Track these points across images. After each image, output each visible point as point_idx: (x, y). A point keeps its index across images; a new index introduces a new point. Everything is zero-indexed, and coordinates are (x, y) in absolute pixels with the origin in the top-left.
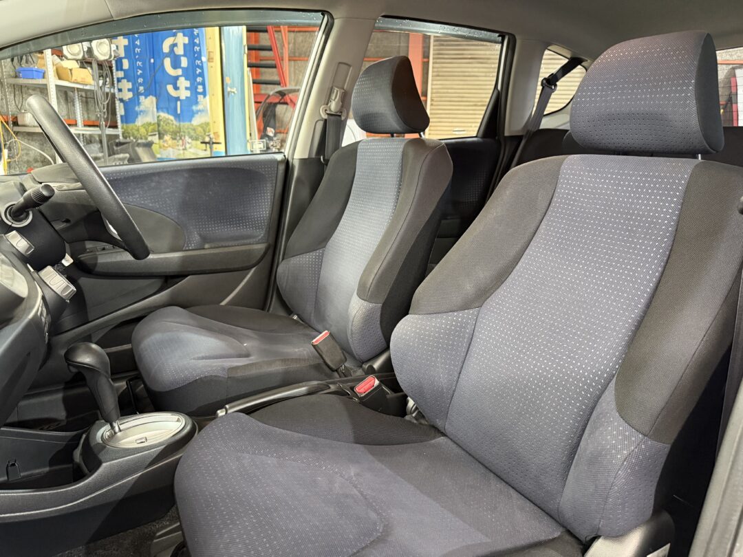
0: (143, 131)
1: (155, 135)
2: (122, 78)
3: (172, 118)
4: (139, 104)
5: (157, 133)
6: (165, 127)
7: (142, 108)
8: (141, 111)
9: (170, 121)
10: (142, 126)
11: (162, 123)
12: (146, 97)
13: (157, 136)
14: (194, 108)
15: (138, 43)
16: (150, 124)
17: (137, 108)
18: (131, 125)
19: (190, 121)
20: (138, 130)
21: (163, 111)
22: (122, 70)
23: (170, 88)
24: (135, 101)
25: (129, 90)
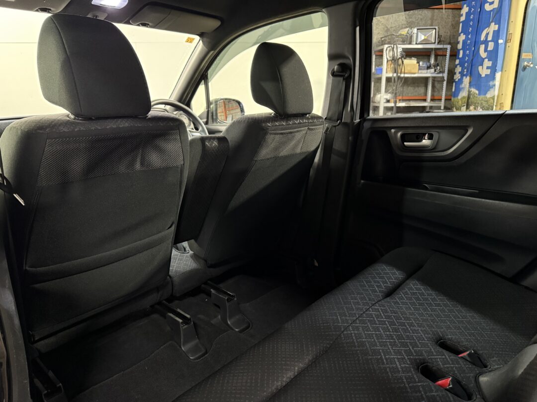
0: (460, 102)
1: (464, 106)
2: (458, 65)
3: (477, 92)
4: (462, 83)
5: (466, 104)
6: (473, 100)
7: (463, 86)
8: (463, 88)
9: (475, 95)
10: (461, 99)
11: (471, 96)
12: (466, 77)
13: (465, 107)
14: (491, 83)
15: (470, 36)
16: (464, 97)
17: (461, 86)
18: (456, 99)
19: (485, 94)
20: (458, 102)
21: (474, 88)
22: (459, 58)
23: (480, 68)
24: (461, 81)
25: (460, 73)
